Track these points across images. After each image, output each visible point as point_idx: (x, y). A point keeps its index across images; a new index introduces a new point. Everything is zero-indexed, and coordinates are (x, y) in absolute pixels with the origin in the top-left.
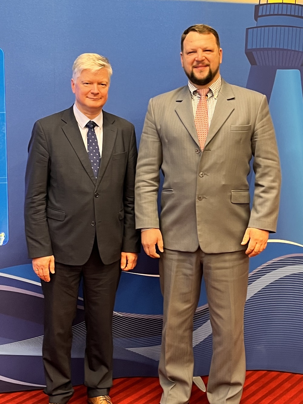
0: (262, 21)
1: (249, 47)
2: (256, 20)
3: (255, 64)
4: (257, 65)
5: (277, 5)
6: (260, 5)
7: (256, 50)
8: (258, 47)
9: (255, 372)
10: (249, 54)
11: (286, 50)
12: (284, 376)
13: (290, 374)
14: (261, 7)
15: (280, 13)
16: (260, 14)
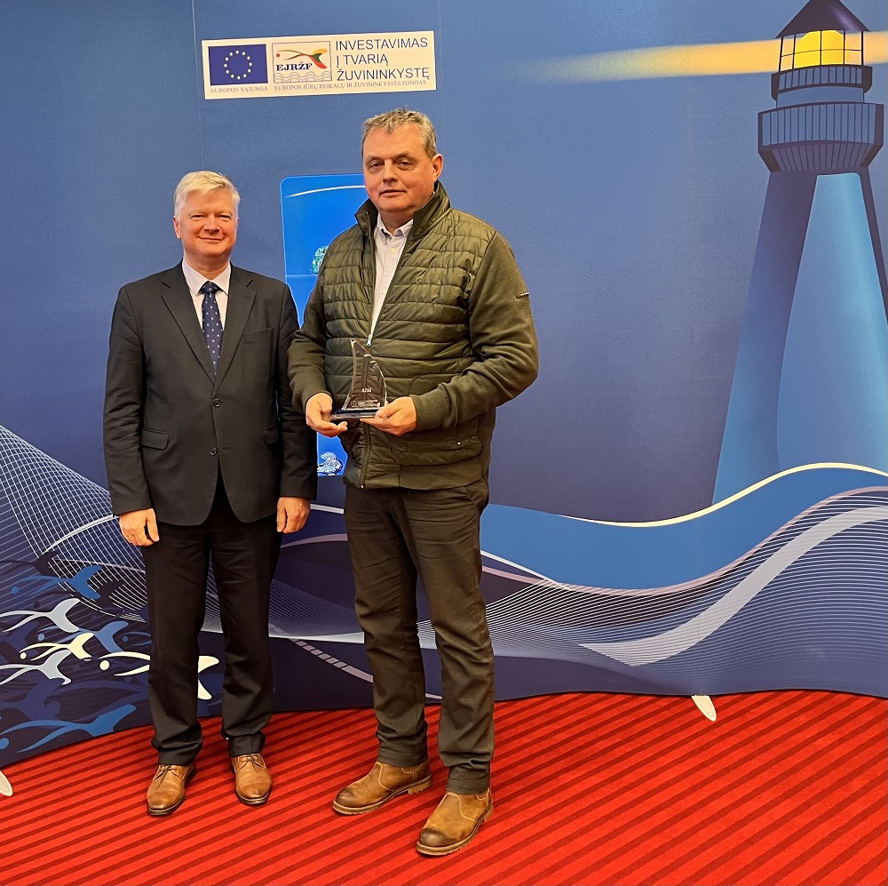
0: (786, 99)
1: (766, 143)
2: (775, 97)
3: (778, 169)
4: (781, 171)
5: (810, 71)
6: (780, 73)
7: (778, 146)
8: (781, 142)
9: (808, 693)
10: (766, 153)
11: (830, 142)
12: (862, 702)
13: (873, 699)
14: (783, 76)
15: (817, 82)
16: (782, 87)
